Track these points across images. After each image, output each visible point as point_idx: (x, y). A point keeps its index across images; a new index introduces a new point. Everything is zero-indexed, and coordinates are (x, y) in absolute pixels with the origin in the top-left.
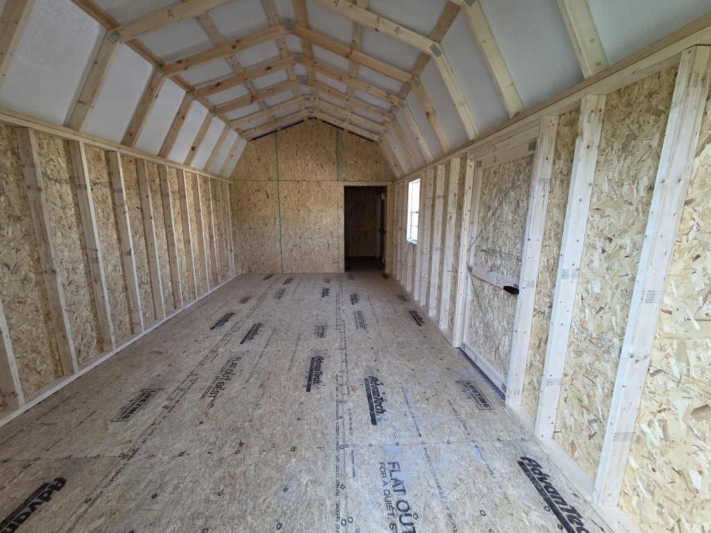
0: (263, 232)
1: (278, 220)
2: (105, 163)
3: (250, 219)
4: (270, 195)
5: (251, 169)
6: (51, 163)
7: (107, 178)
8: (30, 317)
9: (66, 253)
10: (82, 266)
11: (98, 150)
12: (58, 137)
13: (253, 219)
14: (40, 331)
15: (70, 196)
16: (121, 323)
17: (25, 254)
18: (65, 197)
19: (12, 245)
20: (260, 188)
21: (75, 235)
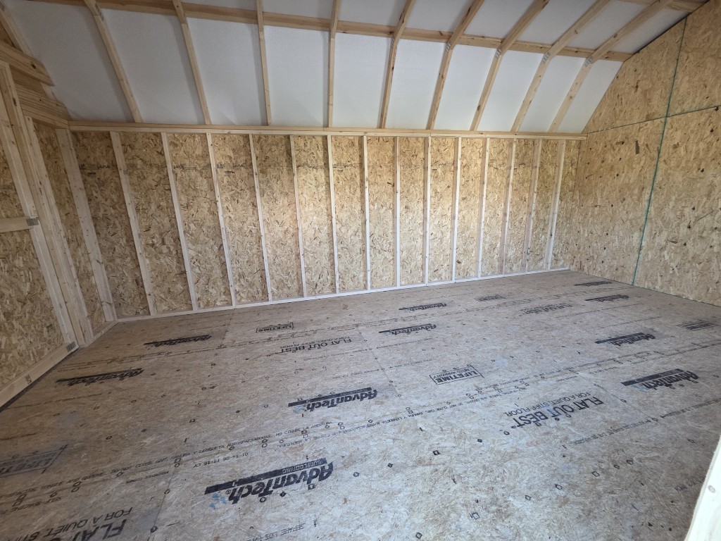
0: (614, 212)
1: (648, 191)
2: (357, 148)
3: (598, 193)
4: (642, 148)
5: (617, 110)
6: (312, 155)
7: (358, 160)
8: (287, 254)
9: (315, 217)
10: (326, 228)
11: (352, 138)
12: (318, 136)
13: (603, 190)
14: (292, 263)
15: (323, 178)
16: (354, 277)
17: (288, 216)
18: (319, 179)
19: (282, 209)
20: (627, 138)
21: (323, 206)
